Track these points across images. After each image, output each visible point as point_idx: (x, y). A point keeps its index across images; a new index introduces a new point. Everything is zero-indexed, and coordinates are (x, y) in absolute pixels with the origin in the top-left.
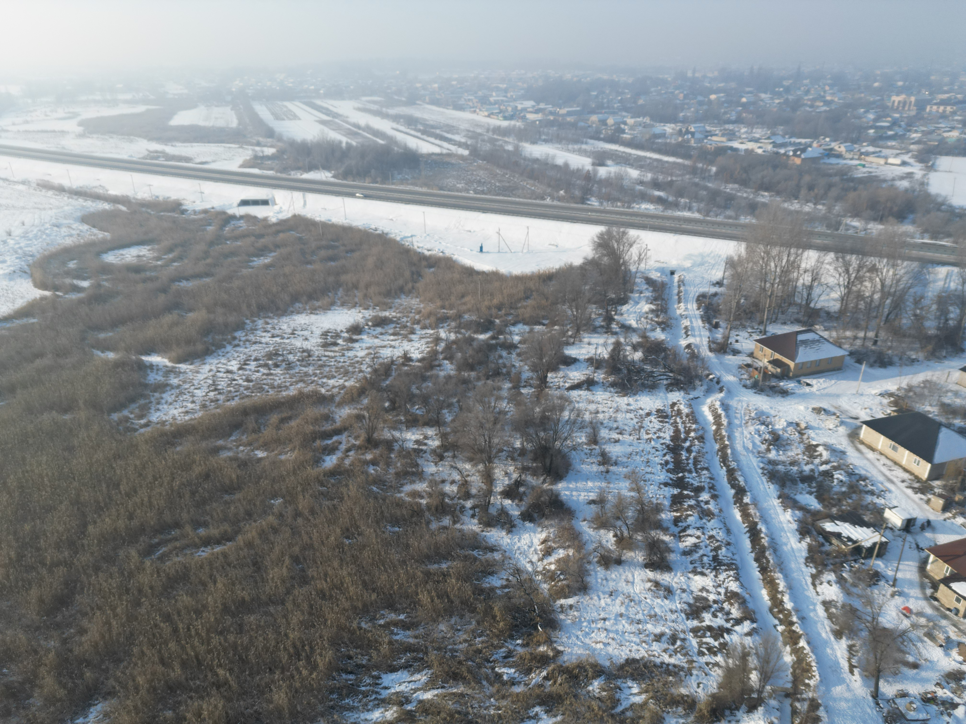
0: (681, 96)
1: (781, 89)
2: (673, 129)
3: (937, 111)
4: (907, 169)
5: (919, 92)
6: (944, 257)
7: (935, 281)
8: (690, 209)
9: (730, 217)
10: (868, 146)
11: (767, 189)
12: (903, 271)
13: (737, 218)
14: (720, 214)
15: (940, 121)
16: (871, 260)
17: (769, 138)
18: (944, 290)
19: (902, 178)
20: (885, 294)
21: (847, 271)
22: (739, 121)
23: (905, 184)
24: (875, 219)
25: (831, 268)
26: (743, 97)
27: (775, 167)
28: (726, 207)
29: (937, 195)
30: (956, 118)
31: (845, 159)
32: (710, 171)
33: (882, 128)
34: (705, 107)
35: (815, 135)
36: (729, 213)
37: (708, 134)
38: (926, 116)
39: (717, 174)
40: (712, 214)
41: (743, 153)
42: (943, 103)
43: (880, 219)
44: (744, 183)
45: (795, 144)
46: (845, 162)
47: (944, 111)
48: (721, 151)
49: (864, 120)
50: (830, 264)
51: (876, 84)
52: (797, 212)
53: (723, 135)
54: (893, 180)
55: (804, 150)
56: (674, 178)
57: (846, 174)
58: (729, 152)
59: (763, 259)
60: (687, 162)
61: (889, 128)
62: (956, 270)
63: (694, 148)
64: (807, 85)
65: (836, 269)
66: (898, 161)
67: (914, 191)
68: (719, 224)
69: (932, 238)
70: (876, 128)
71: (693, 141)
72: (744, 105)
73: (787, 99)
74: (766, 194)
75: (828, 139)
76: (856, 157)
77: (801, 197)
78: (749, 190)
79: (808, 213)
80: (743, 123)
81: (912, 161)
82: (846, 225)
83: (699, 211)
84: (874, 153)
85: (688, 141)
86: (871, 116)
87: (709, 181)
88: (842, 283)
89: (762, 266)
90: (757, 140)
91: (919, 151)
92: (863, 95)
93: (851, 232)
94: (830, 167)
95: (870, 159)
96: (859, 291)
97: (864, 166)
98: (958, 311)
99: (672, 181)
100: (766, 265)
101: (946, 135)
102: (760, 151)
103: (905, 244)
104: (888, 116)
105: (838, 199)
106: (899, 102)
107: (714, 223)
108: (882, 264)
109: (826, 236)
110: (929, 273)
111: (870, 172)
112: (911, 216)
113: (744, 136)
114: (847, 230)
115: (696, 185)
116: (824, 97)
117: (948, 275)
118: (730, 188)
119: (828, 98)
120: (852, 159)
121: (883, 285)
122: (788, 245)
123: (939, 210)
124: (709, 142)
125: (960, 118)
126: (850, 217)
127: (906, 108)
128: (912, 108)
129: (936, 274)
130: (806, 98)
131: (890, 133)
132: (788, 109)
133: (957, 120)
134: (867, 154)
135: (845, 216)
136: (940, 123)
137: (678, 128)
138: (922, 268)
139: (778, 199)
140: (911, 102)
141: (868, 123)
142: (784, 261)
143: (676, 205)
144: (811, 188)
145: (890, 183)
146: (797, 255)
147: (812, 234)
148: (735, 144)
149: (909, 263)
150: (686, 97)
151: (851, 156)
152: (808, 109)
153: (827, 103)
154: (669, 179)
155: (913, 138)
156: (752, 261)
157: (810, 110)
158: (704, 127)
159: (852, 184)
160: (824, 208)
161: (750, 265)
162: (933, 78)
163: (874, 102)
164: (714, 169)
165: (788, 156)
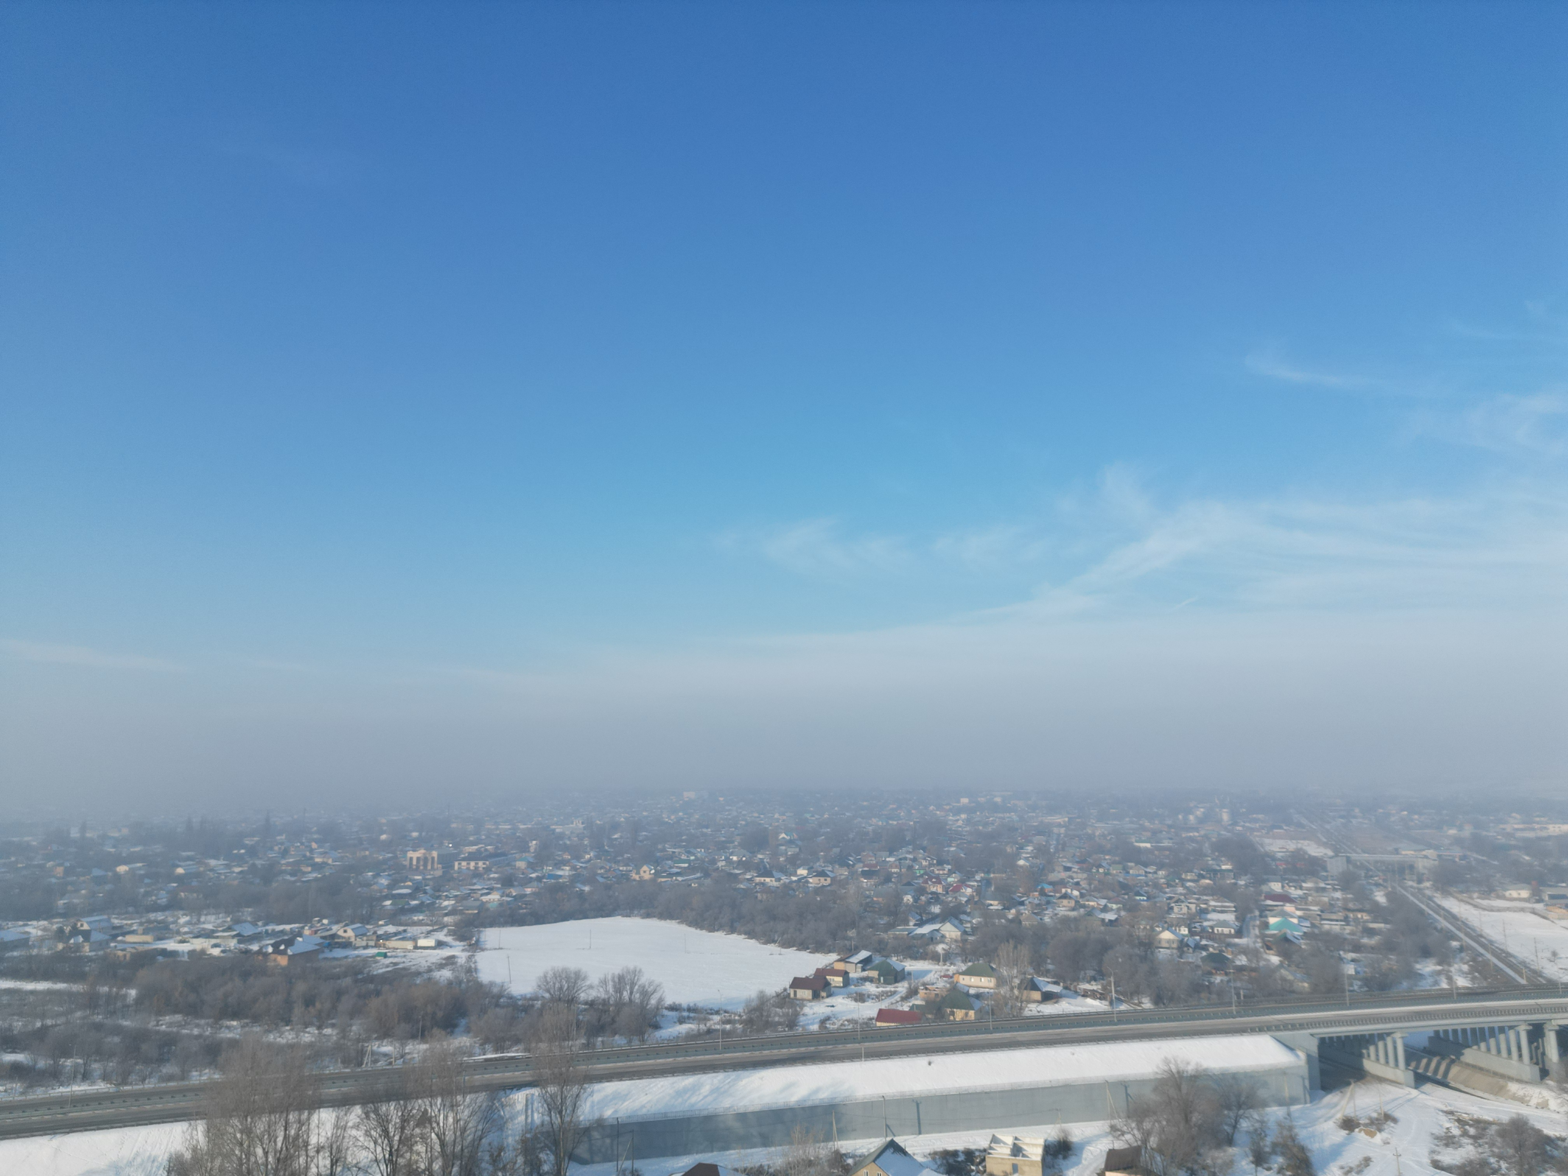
0: (60, 870)
1: (242, 851)
2: (45, 929)
3: (468, 869)
4: (446, 952)
5: (441, 844)
6: (517, 1075)
7: (513, 1118)
8: (86, 1076)
9: (171, 1078)
10: (386, 924)
11: (235, 1016)
12: (467, 1113)
13: (184, 1076)
14: (150, 1075)
15: (475, 881)
16: (419, 1105)
17: (229, 929)
18: (529, 1128)
19: (441, 966)
20: (448, 1158)
21: (386, 1133)
22: (174, 905)
23: (446, 974)
24: (413, 1037)
25: (359, 1134)
26: (178, 866)
27: (246, 975)
28: (162, 1060)
29: (492, 984)
30: (492, 876)
31: (356, 948)
32: (125, 996)
33: (402, 896)
34: (108, 887)
35: (305, 917)
36: (168, 1069)
37: (118, 932)
38: (455, 875)
39: (139, 1001)
40: (133, 1077)
41: (186, 958)
42: (472, 857)
43: (421, 1034)
44: (193, 1010)
45: (274, 934)
46: (356, 952)
47: (476, 868)
48: (144, 959)
49: (375, 887)
50: (356, 1127)
51: (384, 837)
52: (292, 1046)
53: (146, 932)
54: (430, 970)
55: (290, 943)
56: (49, 1022)
57: (361, 973)
58: (160, 958)
59: (241, 1144)
60: (77, 987)
61: (412, 896)
62: (536, 1091)
63: (90, 960)
64: (282, 844)
65: (367, 1134)
66: (430, 942)
67: (460, 982)
68: (149, 1095)
69: (496, 1051)
70: (394, 897)
71: (87, 948)
72: (179, 879)
73: (254, 865)
74: (235, 1023)
75: (325, 921)
76: (372, 943)
77: (294, 1019)
78: (203, 1022)
79: (311, 1045)
80: (182, 909)
81: (449, 939)
82: (373, 1053)
83: (105, 1078)
84: (396, 934)
85: (78, 947)
86: (384, 881)
87: (123, 1017)
88: (380, 1156)
89: (240, 1159)
90: (209, 935)
91: (456, 924)
92: (367, 853)
93: (381, 1064)
94: (335, 963)
95: (392, 944)
96: (409, 1164)
97: (385, 956)
98: (552, 1157)
99: (44, 1028)
100: (248, 1155)
101: (485, 899)
102: (216, 952)
103: (463, 1068)
104: (406, 879)
105: (354, 1013)
106: (418, 859)
107: (137, 1096)
108: (435, 1107)
109: (344, 1078)
110: (503, 1106)
111: (395, 964)
112: (463, 1022)
113: (186, 929)
114: (376, 1061)
115: (98, 1027)
116: (312, 858)
117: (528, 1102)
118: (167, 1023)
119: (318, 860)
120: (366, 947)
121: (443, 1144)
122: (283, 1108)
123: (497, 1005)
124: (120, 946)
125: (496, 875)
126: (377, 1039)
127: (429, 867)
128: (436, 866)
129: (512, 1105)
130: (283, 862)
131: (414, 903)
132: (257, 881)
133: (493, 879)
134: (387, 937)
135: (368, 1039)
136: (475, 884)
137: (55, 927)
138: (492, 1099)
139: (257, 1029)
140: (433, 858)
141: (381, 891)
142: (280, 1140)
143: (55, 1075)
144: (309, 1002)
145: (426, 976)
146: (301, 1123)
147: (320, 1080)
148: (171, 945)
149: (473, 1096)
150: (68, 872)
151: (364, 943)
152: (288, 877)
153: (317, 867)
154: (38, 1024)
155: (446, 907)
156: (220, 1154)
157: (293, 879)
158: (109, 920)
159: (371, 986)
160: (335, 1032)
161: (217, 1162)
162: (454, 825)
163: (385, 861)
164: (133, 993)
165: (266, 955)
